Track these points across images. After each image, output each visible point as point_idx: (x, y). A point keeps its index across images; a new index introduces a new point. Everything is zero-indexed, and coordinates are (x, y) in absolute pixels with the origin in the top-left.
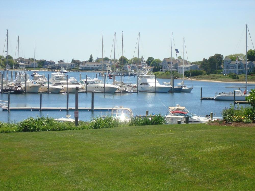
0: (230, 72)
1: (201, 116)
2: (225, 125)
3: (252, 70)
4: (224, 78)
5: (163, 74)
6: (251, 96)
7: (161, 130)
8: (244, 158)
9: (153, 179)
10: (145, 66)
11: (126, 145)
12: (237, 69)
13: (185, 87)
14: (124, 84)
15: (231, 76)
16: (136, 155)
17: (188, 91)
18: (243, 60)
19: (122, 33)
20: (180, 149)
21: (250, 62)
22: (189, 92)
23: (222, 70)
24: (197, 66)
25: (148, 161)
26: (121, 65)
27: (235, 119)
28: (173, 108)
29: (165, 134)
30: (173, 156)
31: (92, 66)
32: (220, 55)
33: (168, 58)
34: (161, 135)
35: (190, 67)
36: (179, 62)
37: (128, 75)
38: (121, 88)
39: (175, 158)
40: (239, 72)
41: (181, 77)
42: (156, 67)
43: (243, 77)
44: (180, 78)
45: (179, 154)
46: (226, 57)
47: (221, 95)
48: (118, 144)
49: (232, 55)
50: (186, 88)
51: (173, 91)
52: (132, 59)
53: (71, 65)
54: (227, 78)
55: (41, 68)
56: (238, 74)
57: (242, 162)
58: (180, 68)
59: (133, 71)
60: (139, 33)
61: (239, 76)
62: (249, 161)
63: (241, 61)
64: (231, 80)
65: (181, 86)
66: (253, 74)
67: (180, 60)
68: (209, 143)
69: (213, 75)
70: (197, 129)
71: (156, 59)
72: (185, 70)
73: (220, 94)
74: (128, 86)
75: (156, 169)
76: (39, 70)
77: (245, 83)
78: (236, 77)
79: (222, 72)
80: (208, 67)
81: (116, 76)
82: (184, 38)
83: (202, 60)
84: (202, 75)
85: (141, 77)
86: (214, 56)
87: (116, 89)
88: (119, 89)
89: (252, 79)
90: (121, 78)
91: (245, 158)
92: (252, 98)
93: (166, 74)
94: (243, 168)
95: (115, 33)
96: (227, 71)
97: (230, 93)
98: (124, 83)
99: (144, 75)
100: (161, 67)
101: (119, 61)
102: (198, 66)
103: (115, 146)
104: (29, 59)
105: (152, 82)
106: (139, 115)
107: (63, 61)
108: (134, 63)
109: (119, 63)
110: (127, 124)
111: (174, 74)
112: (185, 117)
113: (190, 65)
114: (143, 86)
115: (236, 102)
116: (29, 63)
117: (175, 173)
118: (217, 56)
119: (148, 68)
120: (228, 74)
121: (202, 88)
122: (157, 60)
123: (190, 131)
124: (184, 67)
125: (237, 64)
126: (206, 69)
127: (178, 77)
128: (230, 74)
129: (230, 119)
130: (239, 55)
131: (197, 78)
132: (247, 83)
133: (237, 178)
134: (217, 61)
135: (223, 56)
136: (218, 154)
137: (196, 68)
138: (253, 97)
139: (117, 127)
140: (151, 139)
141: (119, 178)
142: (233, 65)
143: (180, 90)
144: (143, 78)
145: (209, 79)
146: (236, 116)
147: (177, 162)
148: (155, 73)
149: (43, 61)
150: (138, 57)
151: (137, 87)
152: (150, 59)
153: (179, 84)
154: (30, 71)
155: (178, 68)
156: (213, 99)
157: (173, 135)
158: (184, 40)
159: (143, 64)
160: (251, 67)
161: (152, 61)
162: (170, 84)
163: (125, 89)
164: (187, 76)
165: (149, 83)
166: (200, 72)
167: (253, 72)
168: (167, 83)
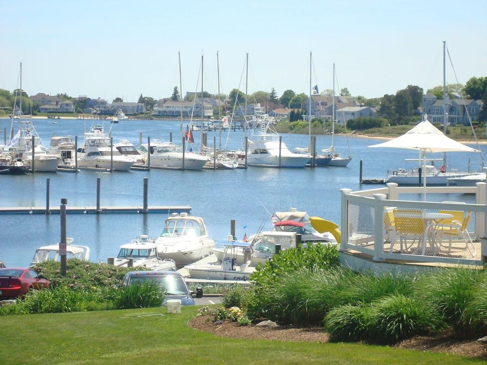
0: (434, 121)
3: (475, 118)
5: (308, 125)
10: (262, 117)
13: (336, 156)
14: (220, 153)
17: (342, 165)
19: (217, 54)
21: (472, 102)
22: (344, 166)
23: (420, 117)
26: (232, 106)
31: (178, 109)
32: (416, 88)
35: (358, 111)
36: (339, 101)
38: (215, 161)
40: (451, 121)
41: (342, 131)
42: (296, 111)
43: (459, 130)
44: (340, 134)
46: (429, 92)
47: (397, 174)
50: (339, 158)
51: (314, 165)
53: (138, 107)
55: (80, 112)
56: (449, 126)
58: (340, 112)
60: (248, 54)
61: (451, 129)
65: (329, 155)
66: (477, 124)
67: (341, 98)
69: (402, 126)
71: (299, 94)
72: (349, 118)
73: (395, 173)
74: (229, 156)
76: (77, 116)
80: (394, 112)
82: (334, 64)
84: (380, 127)
86: (405, 89)
88: (209, 162)
93: (312, 125)
95: (203, 57)
97: (414, 170)
99: (259, 135)
100: (304, 111)
101: (230, 98)
102: (375, 110)
104: (58, 96)
105: (275, 148)
107: (122, 99)
109: (228, 103)
111: (329, 125)
113: (359, 109)
114: (258, 156)
116: (57, 104)
118: (411, 90)
121: (361, 162)
122: (301, 95)
124: (348, 112)
125: (446, 106)
126: (389, 115)
127: (336, 132)
130: (453, 87)
131: (370, 133)
134: (410, 100)
135: (422, 89)
137: (371, 114)
142: (439, 108)
143: (326, 163)
145: (394, 136)
148: (293, 122)
149: (83, 99)
151: (246, 157)
152: (288, 95)
153: (324, 150)
154: (59, 118)
155: (337, 114)
156: (381, 183)
158: (334, 67)
160: (473, 111)
161: (292, 99)
162: (308, 151)
163: (222, 162)
164: (352, 129)
165: (269, 149)
166: (377, 122)
167: (477, 120)
168: (303, 149)
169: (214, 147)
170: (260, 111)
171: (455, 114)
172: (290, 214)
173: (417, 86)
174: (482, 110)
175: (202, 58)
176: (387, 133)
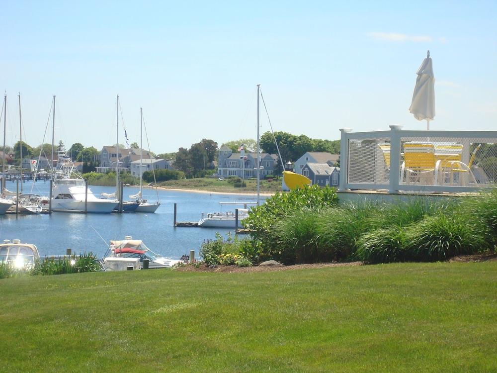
0: (229, 175)
1: (172, 257)
2: (205, 270)
3: (270, 172)
4: (220, 185)
5: (102, 176)
6: (250, 219)
7: (89, 282)
8: (221, 321)
9: (67, 358)
10: (66, 161)
11: (23, 307)
12: (242, 168)
13: (144, 202)
14: (22, 197)
15: (233, 182)
16: (41, 322)
17: (151, 210)
18: (253, 151)
19: (19, 96)
20: (116, 310)
21: (267, 156)
22: (153, 212)
23: (215, 170)
24: (168, 162)
25: (60, 331)
26: (18, 158)
27: (222, 260)
28: (117, 243)
29: (95, 288)
30: (105, 321)
32: (211, 142)
33: (112, 145)
34: (89, 290)
35: (154, 163)
36: (134, 154)
37: (31, 178)
38: (17, 206)
39: (108, 324)
40: (247, 174)
41: (137, 183)
42: (89, 164)
43: (254, 184)
44: (136, 186)
45: (115, 318)
46: (223, 146)
47: (212, 217)
48: (8, 305)
49: (233, 142)
50: (146, 204)
51: (121, 209)
52: (40, 147)
54: (223, 185)
56: (245, 179)
57: (217, 328)
58: (135, 164)
59: (43, 171)
60: (54, 96)
61: (247, 182)
62: (228, 325)
63: (250, 154)
64: (231, 190)
65: (137, 201)
66: (272, 178)
67: (135, 151)
68: (168, 298)
69: (198, 179)
70: (155, 278)
71: (88, 147)
72: (145, 170)
73: (210, 216)
74: (32, 200)
75: (73, 342)
77: (257, 194)
78: (240, 183)
79: (214, 175)
80: (189, 166)
81: (8, 180)
82: (141, 109)
83: (177, 151)
84: (176, 179)
85: (59, 183)
86: (199, 143)
87: (7, 206)
88: (13, 206)
89: (270, 187)
90: (18, 184)
91: (223, 321)
92: (252, 223)
93: (107, 177)
94: (217, 335)
95: (6, 97)
96: (225, 172)
97: (228, 214)
98: (23, 193)
99: (63, 180)
100: (97, 163)
101: (14, 151)
102: (170, 163)
103: (2, 309)
105: (80, 193)
106: (50, 256)
108: (43, 155)
109: (13, 155)
110: (27, 273)
111: (124, 178)
112: (141, 261)
113: (155, 161)
114: (61, 201)
115: (240, 230)
117: (105, 347)
118: (206, 143)
119: (72, 165)
120: (226, 178)
121: (175, 205)
122: (89, 149)
123: (142, 281)
124: (143, 164)
125: (242, 160)
126: (184, 169)
127: (132, 184)
128: (230, 178)
129: (215, 259)
130: (246, 142)
131: (167, 186)
132: (260, 194)
133: (205, 350)
134: (205, 153)
135: (216, 143)
136: (179, 315)
137: (167, 166)
138: (253, 221)
139: (8, 278)
140: (68, 296)
141: (9, 359)
142: (235, 162)
143: (134, 209)
144: (62, 184)
145: (191, 188)
146: (226, 253)
147: (109, 331)
148: (86, 174)
150: (51, 144)
151: (50, 202)
152: (77, 148)
153: (132, 196)
155: (132, 166)
156: (196, 226)
157: (108, 289)
158: (141, 111)
159: (61, 156)
160: (268, 165)
161: (81, 152)
162: (114, 196)
163: (25, 206)
164: (148, 182)
165: (73, 194)
166: (173, 174)
167: (272, 174)
168: (110, 195)
169: (16, 190)
170: (64, 155)
171: (251, 167)
172: (125, 242)
173: (211, 140)
174: (277, 163)
175: (5, 99)
176: (184, 185)
